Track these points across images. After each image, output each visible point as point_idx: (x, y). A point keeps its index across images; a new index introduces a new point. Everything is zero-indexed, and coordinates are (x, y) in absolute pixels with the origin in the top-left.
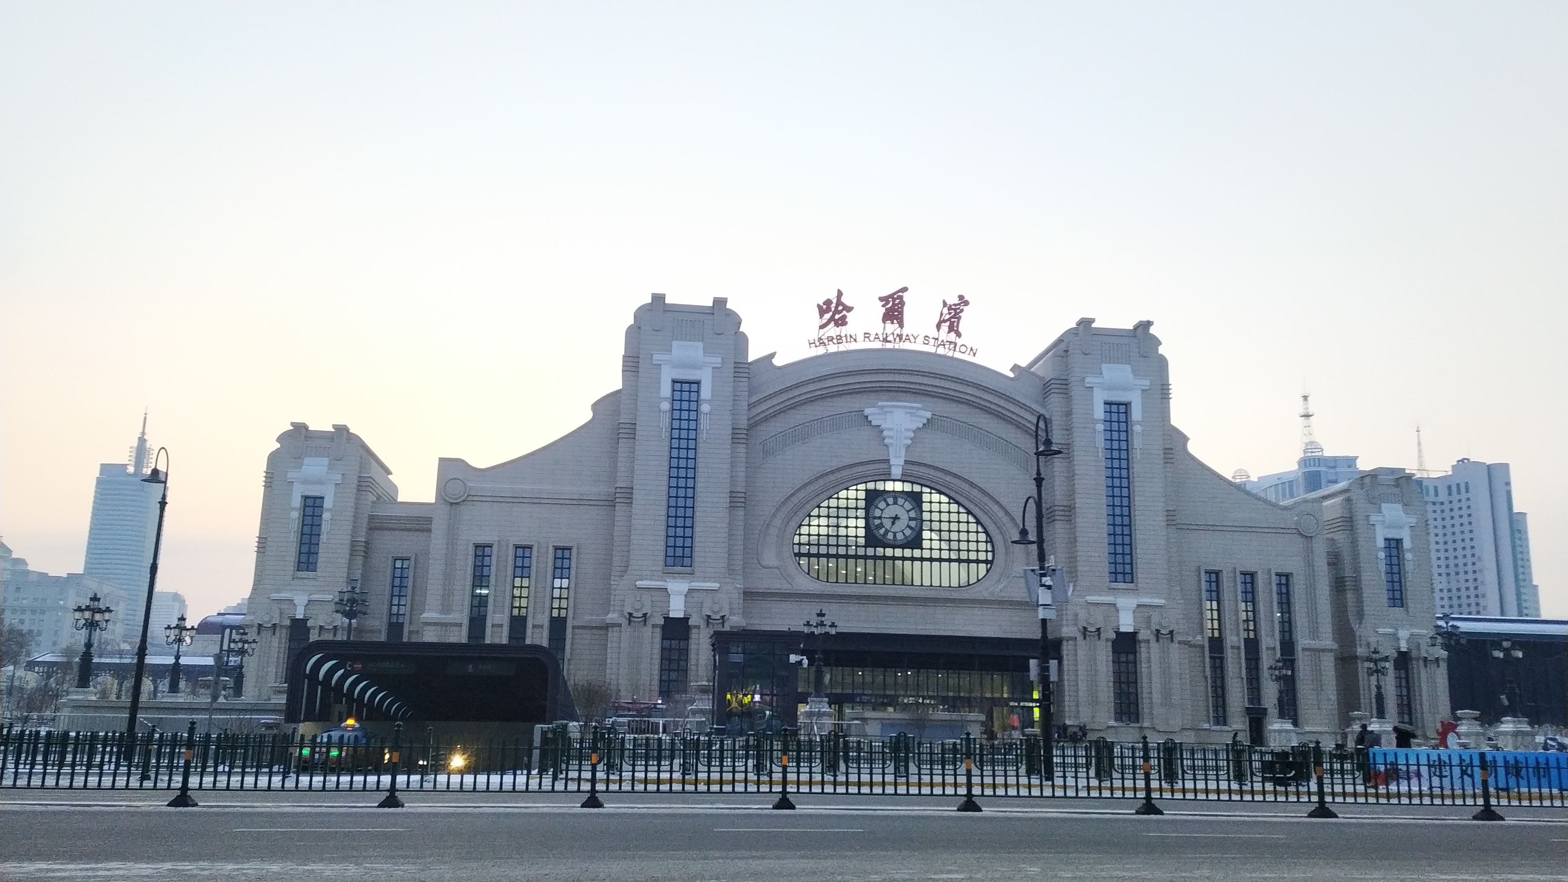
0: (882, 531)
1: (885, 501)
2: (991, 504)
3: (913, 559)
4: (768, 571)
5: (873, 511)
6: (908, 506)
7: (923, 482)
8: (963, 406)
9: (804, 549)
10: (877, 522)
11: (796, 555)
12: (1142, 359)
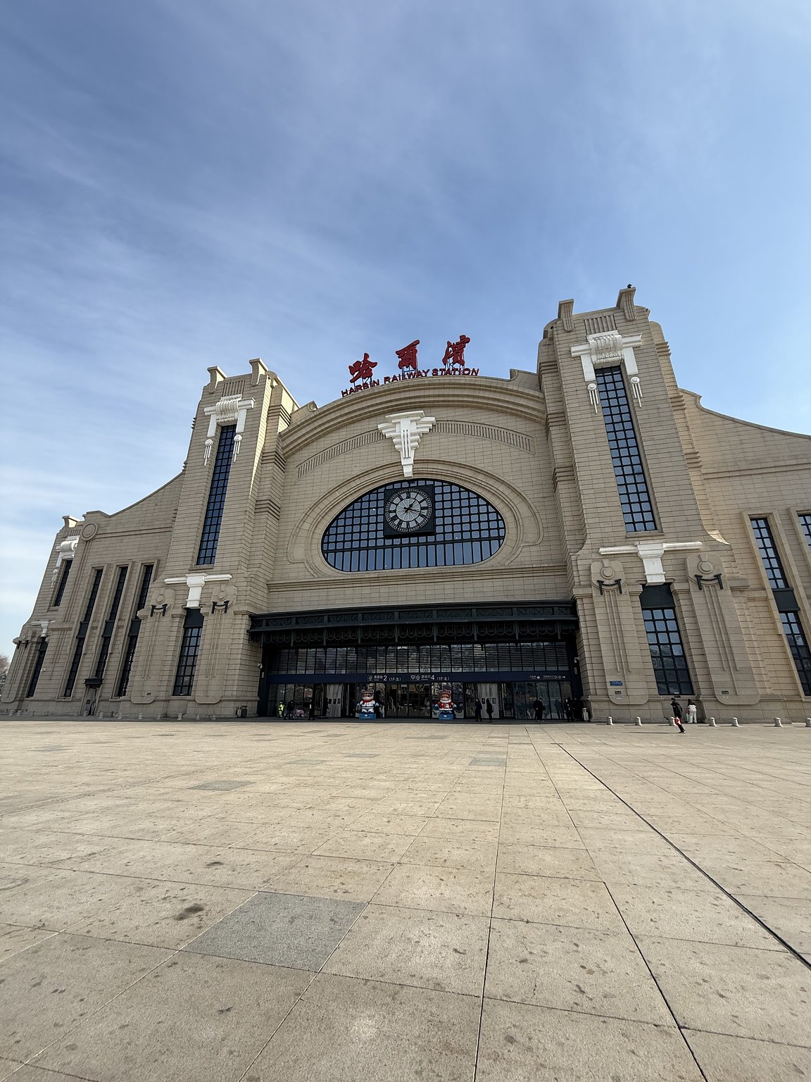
0: (396, 522)
1: (399, 496)
3: (427, 544)
4: (295, 566)
5: (390, 506)
6: (420, 498)
7: (434, 477)
8: (465, 409)
9: (332, 547)
10: (392, 515)
11: (325, 552)
12: (629, 323)
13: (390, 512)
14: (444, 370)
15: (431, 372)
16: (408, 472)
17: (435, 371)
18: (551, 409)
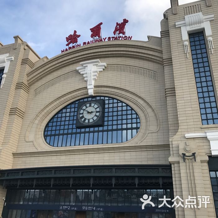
0: (83, 120)
1: (86, 105)
2: (137, 99)
3: (98, 131)
4: (29, 143)
5: (80, 111)
6: (96, 106)
7: (104, 95)
8: (122, 58)
9: (49, 133)
10: (81, 116)
11: (45, 136)
12: (208, 8)
13: (80, 114)
14: (114, 37)
15: (107, 39)
16: (91, 92)
17: (109, 38)
18: (165, 56)
